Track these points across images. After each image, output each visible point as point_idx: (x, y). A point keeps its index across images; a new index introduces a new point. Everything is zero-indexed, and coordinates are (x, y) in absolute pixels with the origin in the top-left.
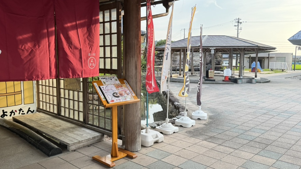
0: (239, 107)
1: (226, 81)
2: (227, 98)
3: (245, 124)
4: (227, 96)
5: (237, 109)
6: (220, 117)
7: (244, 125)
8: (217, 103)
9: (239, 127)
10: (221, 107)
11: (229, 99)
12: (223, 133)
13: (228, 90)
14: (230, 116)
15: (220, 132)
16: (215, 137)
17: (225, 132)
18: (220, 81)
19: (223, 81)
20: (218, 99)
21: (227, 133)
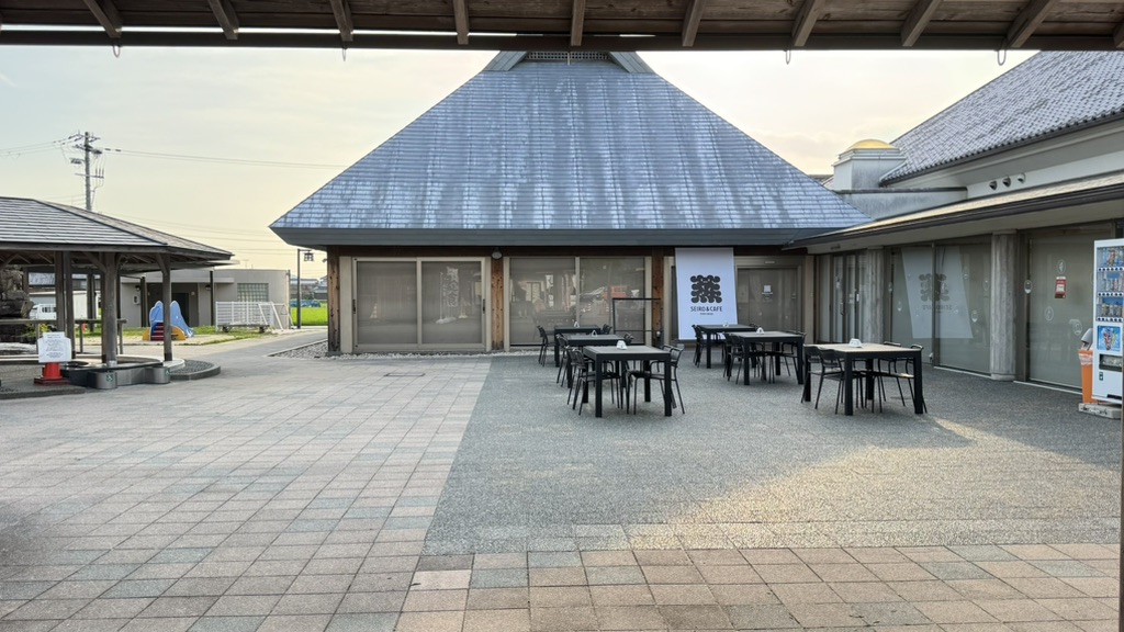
0: (109, 480)
1: (48, 384)
2: (56, 450)
3: (134, 543)
4: (58, 441)
5: (100, 490)
6: (32, 534)
7: (129, 544)
8: (14, 479)
9: (109, 558)
10: (31, 491)
11: (67, 456)
12: (42, 596)
13: (60, 416)
14: (72, 521)
15: (32, 594)
16: (11, 618)
17: (53, 590)
18: (25, 383)
19: (37, 382)
20: (17, 462)
21: (63, 590)
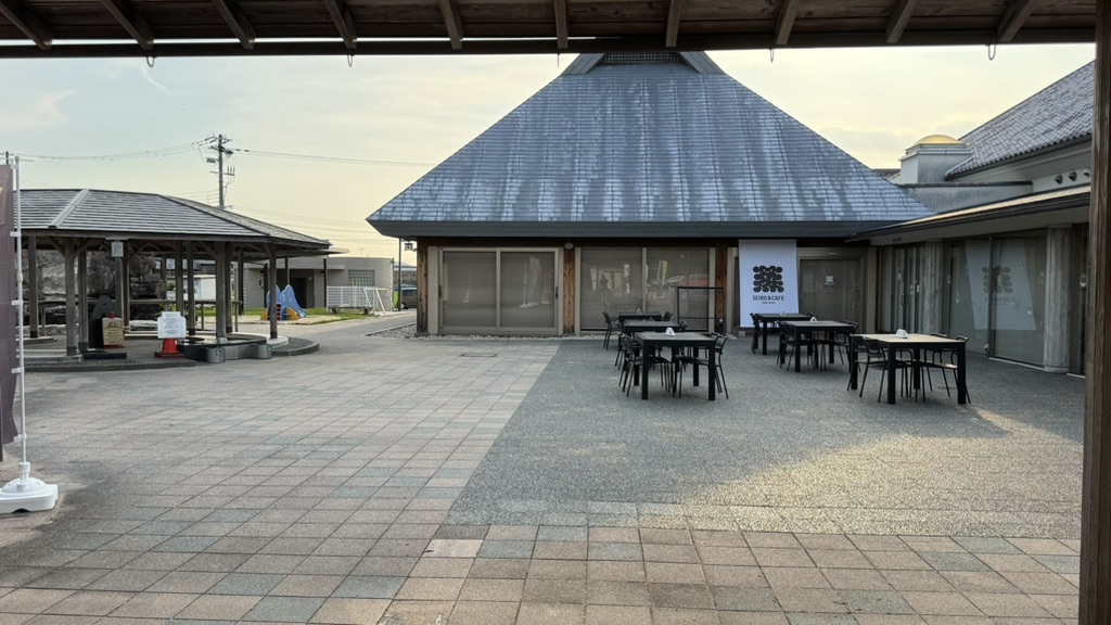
0: (192, 445)
1: (165, 358)
2: (156, 416)
3: (196, 502)
4: (160, 409)
5: (182, 454)
6: (112, 491)
7: (190, 504)
8: (113, 441)
9: (170, 515)
10: (124, 453)
11: (163, 422)
12: (103, 548)
13: (168, 387)
14: (149, 481)
15: (94, 544)
16: (71, 565)
17: (114, 542)
18: (147, 356)
19: (157, 355)
20: (120, 426)
21: (122, 543)
